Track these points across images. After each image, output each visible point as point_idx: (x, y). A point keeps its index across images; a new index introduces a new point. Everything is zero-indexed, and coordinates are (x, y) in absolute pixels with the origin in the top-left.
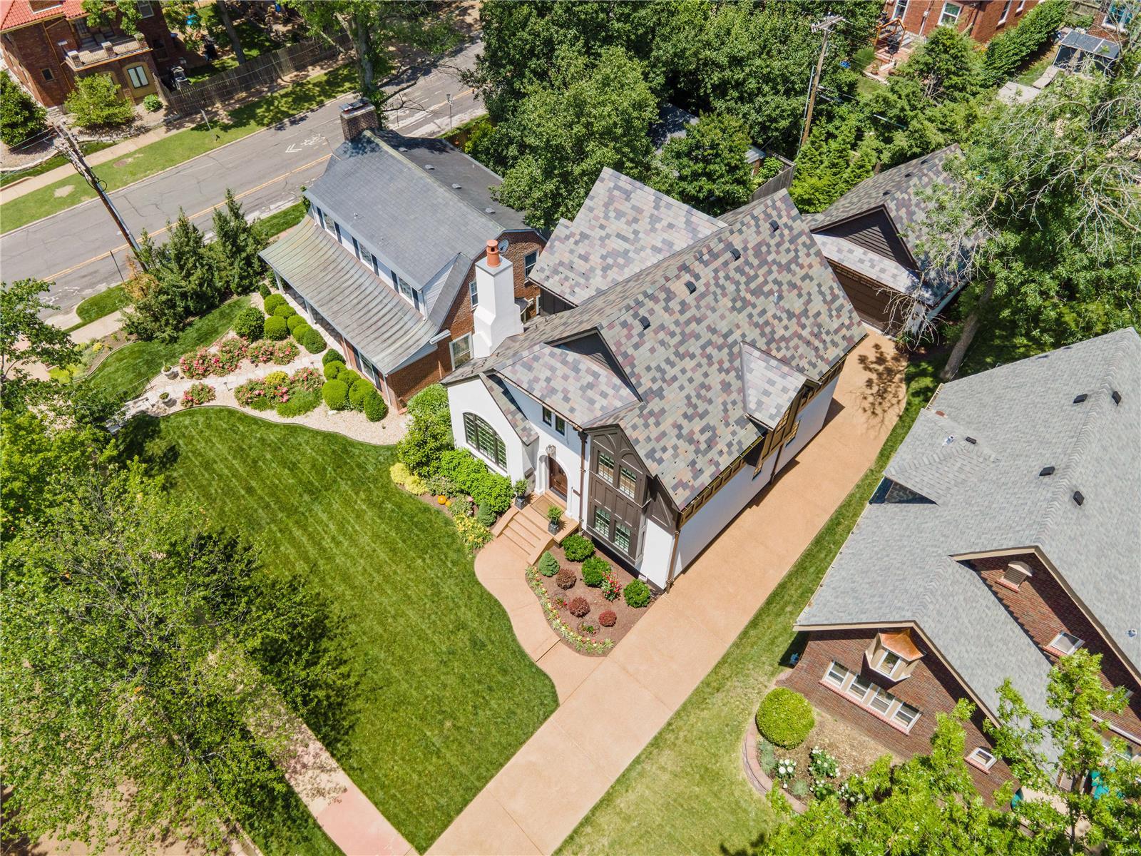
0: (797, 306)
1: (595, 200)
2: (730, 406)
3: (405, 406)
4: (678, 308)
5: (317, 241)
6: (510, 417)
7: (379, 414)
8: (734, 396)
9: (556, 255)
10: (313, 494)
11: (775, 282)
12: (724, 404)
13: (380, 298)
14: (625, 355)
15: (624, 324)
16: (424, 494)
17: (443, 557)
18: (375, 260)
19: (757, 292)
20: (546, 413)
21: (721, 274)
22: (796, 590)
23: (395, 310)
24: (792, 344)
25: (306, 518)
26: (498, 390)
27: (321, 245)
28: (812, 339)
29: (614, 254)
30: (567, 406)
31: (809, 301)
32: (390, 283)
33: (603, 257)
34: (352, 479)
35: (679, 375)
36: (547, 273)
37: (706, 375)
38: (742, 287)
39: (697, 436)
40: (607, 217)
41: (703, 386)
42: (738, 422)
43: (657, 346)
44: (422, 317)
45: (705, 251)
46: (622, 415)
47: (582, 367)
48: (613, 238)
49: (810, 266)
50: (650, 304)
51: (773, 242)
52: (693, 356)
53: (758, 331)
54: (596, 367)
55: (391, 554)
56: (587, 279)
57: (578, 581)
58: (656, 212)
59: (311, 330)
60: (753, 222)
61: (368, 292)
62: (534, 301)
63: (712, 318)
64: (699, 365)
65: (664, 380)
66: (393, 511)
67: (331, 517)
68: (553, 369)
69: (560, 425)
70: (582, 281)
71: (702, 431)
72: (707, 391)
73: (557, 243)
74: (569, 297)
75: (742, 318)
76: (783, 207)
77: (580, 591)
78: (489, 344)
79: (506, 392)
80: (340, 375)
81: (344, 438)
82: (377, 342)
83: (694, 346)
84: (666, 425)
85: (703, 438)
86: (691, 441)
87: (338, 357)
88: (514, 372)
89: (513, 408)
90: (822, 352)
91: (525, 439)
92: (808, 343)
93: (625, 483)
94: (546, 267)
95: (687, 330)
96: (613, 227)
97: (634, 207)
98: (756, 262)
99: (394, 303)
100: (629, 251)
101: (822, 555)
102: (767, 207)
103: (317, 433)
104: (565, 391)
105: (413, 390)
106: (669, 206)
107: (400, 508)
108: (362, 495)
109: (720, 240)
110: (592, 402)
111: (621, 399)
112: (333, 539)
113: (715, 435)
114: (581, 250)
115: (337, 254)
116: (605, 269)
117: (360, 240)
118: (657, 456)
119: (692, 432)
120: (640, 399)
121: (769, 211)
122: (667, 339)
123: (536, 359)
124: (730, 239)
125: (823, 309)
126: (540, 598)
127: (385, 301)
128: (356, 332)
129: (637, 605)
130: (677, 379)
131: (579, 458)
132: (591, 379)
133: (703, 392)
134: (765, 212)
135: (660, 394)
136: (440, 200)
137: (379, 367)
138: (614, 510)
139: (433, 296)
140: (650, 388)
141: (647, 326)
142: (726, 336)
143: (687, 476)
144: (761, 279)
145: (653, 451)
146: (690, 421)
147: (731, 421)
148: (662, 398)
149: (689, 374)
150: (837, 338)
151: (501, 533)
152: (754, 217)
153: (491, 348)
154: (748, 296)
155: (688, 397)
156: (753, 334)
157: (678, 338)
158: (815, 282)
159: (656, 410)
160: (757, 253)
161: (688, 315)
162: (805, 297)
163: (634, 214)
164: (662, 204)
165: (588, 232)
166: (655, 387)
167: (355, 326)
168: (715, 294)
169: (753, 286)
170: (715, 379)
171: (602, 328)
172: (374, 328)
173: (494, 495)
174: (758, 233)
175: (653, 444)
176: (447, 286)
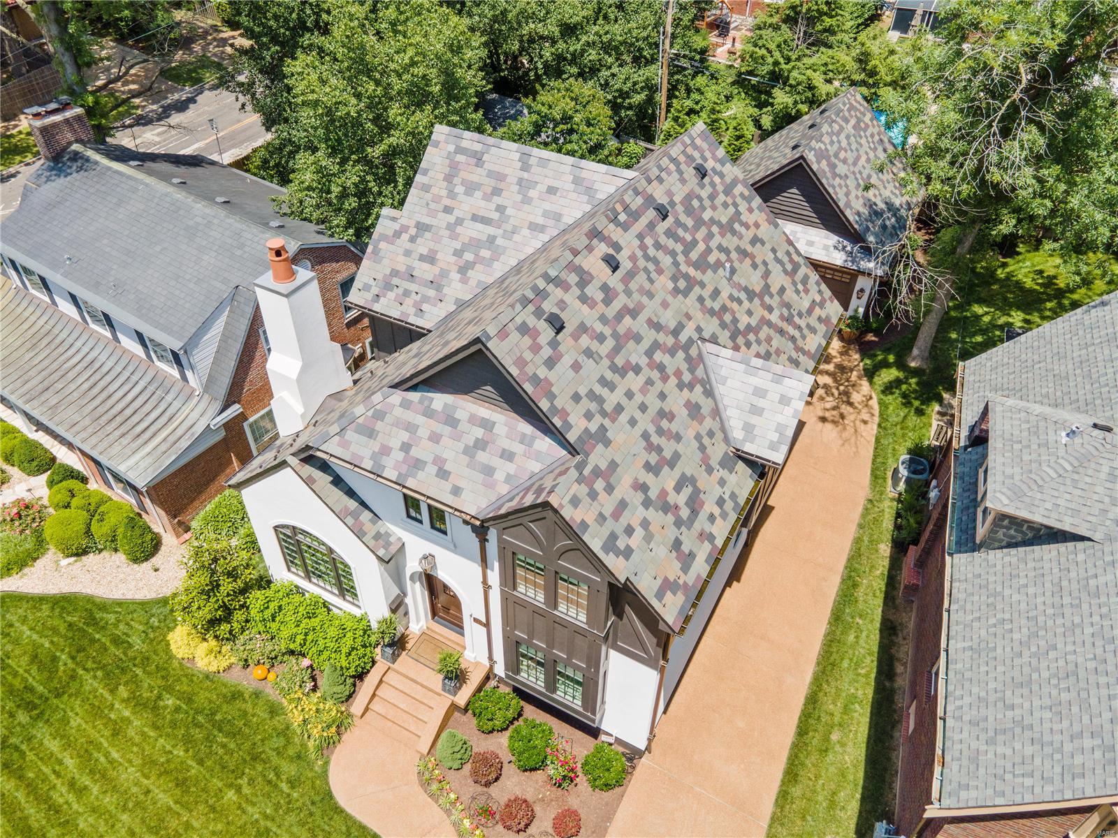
0: (754, 280)
1: (430, 173)
2: (706, 441)
3: (188, 529)
4: (599, 296)
5: (19, 310)
6: (350, 521)
7: (147, 548)
8: (708, 423)
9: (385, 262)
10: (35, 707)
11: (721, 248)
12: (698, 437)
13: (126, 374)
14: (535, 379)
15: (524, 329)
16: (230, 667)
17: (272, 776)
18: (108, 321)
19: (701, 265)
20: (411, 504)
21: (649, 241)
22: (834, 703)
23: (151, 388)
24: (762, 335)
25: (23, 755)
26: (323, 479)
27: (26, 314)
28: (784, 325)
29: (474, 244)
30: (447, 486)
31: (767, 274)
32: (137, 349)
33: (458, 253)
34: (103, 667)
35: (624, 401)
36: (375, 290)
37: (662, 396)
38: (681, 258)
39: (672, 498)
40: (452, 195)
41: (662, 414)
42: (723, 464)
43: (582, 359)
44: (193, 390)
45: (619, 208)
46: (548, 484)
47: (461, 415)
48: (467, 223)
49: (757, 225)
50: (557, 293)
51: (704, 194)
52: (637, 370)
53: (716, 321)
54: (484, 411)
55: (178, 792)
56: (439, 288)
57: (506, 766)
58: (526, 175)
59: (27, 442)
60: (672, 167)
61: (105, 369)
62: (363, 347)
63: (651, 308)
64: (650, 382)
65: (604, 414)
66: (177, 710)
67: (68, 745)
68: (411, 428)
69: (438, 518)
70: (432, 293)
71: (678, 488)
72: (670, 421)
73: (383, 245)
74: (415, 320)
75: (690, 303)
76: (705, 146)
77: (513, 784)
78: (300, 409)
79: (338, 481)
80: (75, 502)
81: (89, 599)
82: (124, 441)
83: (633, 352)
84: (623, 489)
85: (681, 499)
86: (666, 508)
87: (72, 474)
88: (345, 445)
89: (353, 504)
90: (800, 342)
91: (381, 552)
92: (781, 332)
93: (568, 599)
94: (373, 283)
95: (621, 329)
96: (465, 207)
97: (490, 174)
98: (690, 222)
99: (148, 378)
100: (495, 237)
101: (851, 638)
102: (684, 144)
103: (41, 599)
104: (439, 462)
105: (196, 503)
106: (543, 162)
107: (189, 701)
108: (123, 692)
109: (637, 193)
110: (489, 471)
111: (538, 456)
112: (72, 784)
113: (697, 491)
114: (422, 248)
115: (52, 322)
116: (463, 270)
117: (81, 293)
118: (621, 544)
119: (663, 493)
120: (572, 450)
121: (689, 150)
122: (595, 345)
123: (380, 416)
124: (649, 190)
125: (786, 283)
126: (448, 812)
127: (134, 378)
128: (90, 430)
129: (608, 787)
130: (623, 409)
131: (477, 569)
132: (479, 433)
133: (665, 424)
134: (684, 152)
135: (602, 436)
136: (198, 219)
137: (132, 477)
138: (551, 644)
139: (204, 356)
140: (586, 430)
141: (559, 329)
142: (676, 333)
143: (673, 570)
144: (701, 247)
145: (613, 537)
146: (657, 475)
147: (714, 462)
148: (607, 443)
149: (638, 398)
150: (813, 321)
151: (367, 709)
152: (673, 160)
153: (303, 416)
154: (692, 271)
155: (645, 436)
156: (711, 326)
157: (610, 343)
158: (768, 246)
159: (603, 466)
160: (689, 211)
161: (617, 305)
162: (762, 268)
163: (493, 183)
164: (533, 161)
165: (427, 220)
166: (593, 427)
167: (87, 421)
168: (646, 270)
169: (694, 255)
170: (677, 401)
171: (489, 338)
172: (119, 419)
173: (345, 650)
174: (683, 181)
175: (610, 525)
176: (225, 337)
